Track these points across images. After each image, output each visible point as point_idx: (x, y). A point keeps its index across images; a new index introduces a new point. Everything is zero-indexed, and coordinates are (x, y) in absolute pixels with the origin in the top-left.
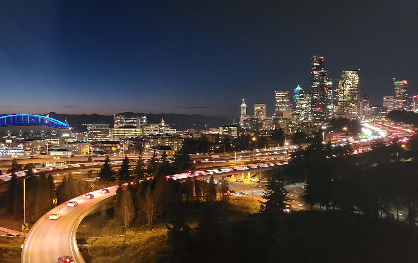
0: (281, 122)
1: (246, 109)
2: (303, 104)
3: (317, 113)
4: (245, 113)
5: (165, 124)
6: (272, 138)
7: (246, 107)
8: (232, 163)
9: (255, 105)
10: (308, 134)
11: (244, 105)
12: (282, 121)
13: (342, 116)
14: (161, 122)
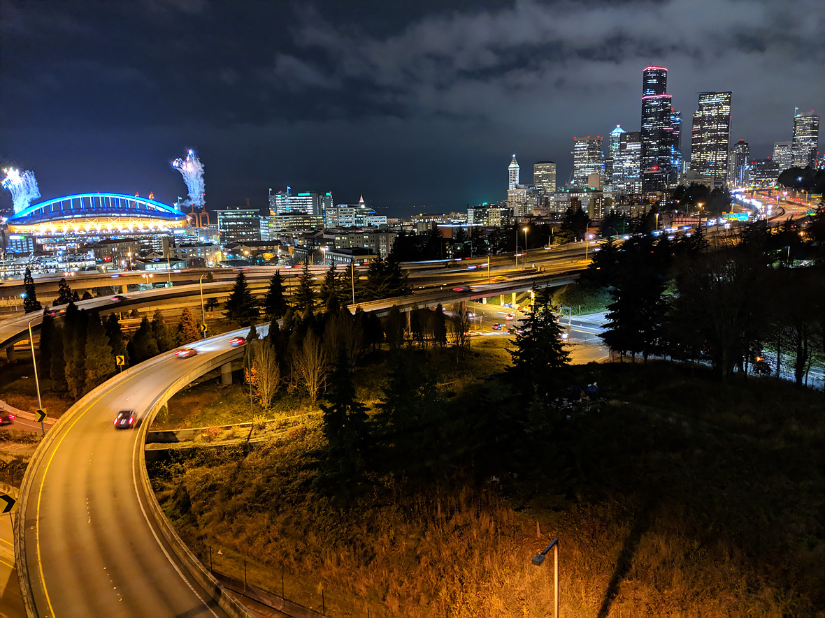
0: (585, 197)
1: (518, 173)
2: (625, 160)
3: (651, 176)
4: (517, 182)
5: (367, 206)
6: (563, 227)
7: (518, 169)
8: (482, 277)
9: (536, 165)
10: (630, 217)
11: (514, 166)
12: (586, 194)
13: (696, 181)
14: (358, 202)
